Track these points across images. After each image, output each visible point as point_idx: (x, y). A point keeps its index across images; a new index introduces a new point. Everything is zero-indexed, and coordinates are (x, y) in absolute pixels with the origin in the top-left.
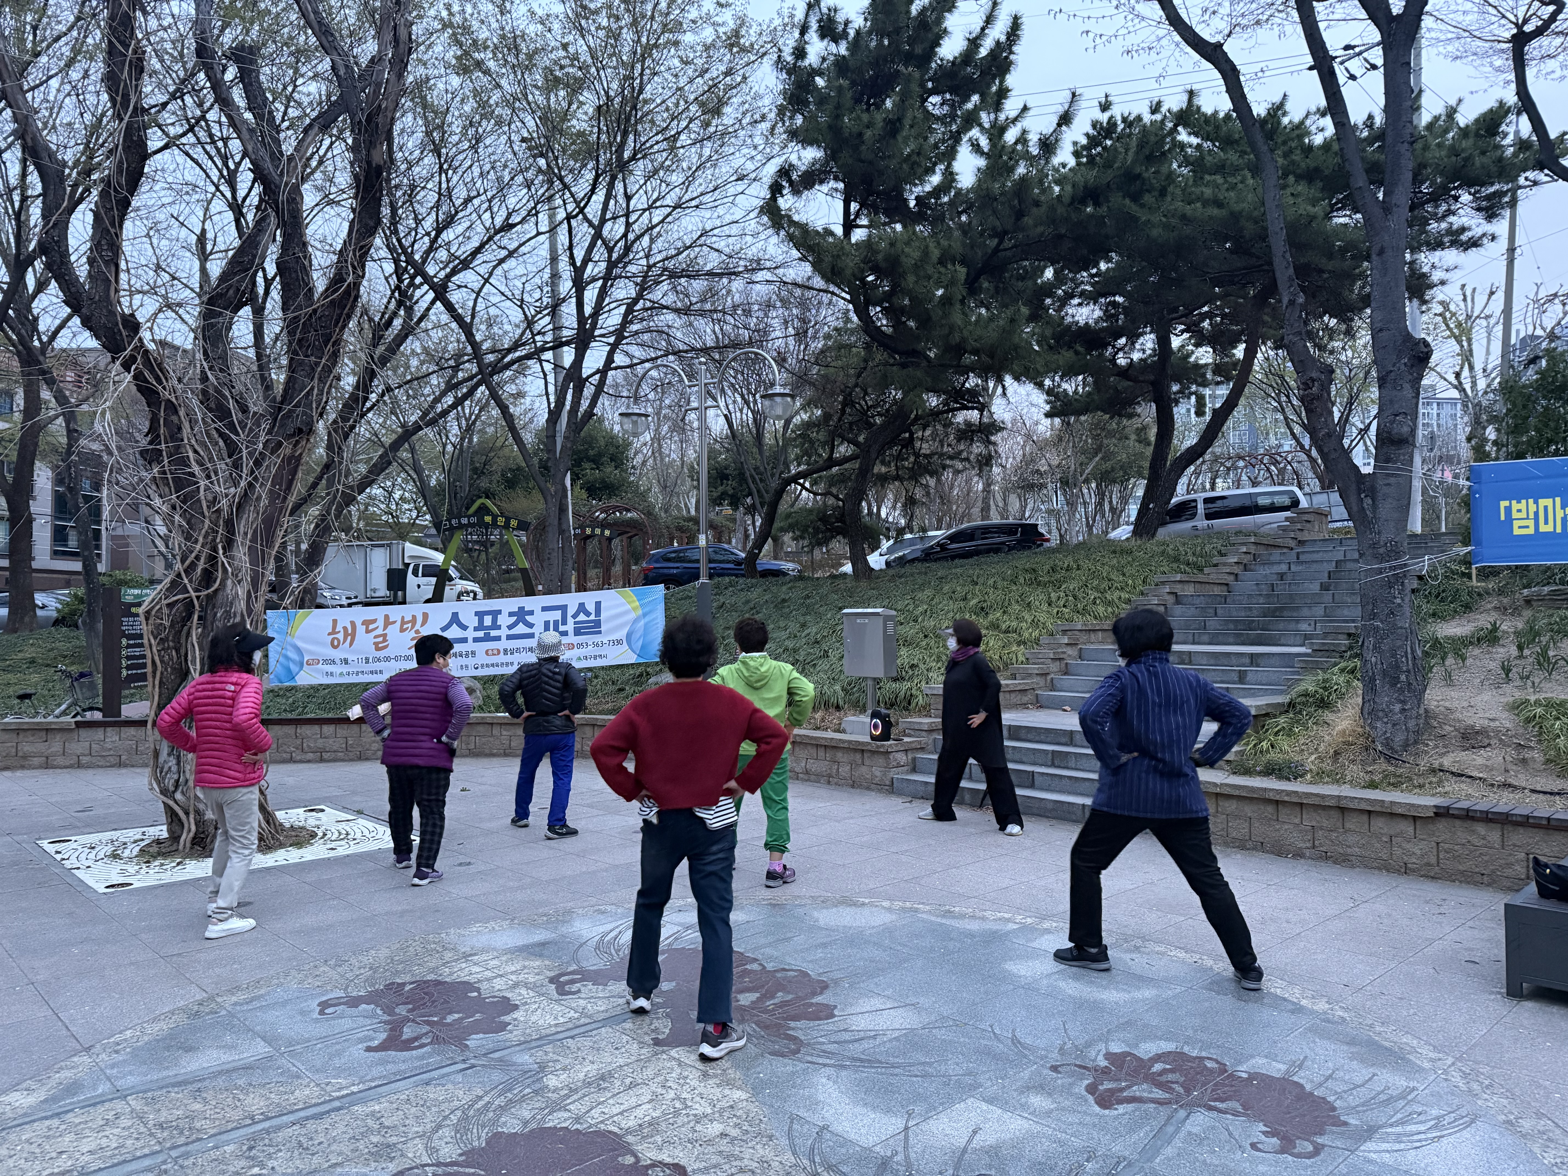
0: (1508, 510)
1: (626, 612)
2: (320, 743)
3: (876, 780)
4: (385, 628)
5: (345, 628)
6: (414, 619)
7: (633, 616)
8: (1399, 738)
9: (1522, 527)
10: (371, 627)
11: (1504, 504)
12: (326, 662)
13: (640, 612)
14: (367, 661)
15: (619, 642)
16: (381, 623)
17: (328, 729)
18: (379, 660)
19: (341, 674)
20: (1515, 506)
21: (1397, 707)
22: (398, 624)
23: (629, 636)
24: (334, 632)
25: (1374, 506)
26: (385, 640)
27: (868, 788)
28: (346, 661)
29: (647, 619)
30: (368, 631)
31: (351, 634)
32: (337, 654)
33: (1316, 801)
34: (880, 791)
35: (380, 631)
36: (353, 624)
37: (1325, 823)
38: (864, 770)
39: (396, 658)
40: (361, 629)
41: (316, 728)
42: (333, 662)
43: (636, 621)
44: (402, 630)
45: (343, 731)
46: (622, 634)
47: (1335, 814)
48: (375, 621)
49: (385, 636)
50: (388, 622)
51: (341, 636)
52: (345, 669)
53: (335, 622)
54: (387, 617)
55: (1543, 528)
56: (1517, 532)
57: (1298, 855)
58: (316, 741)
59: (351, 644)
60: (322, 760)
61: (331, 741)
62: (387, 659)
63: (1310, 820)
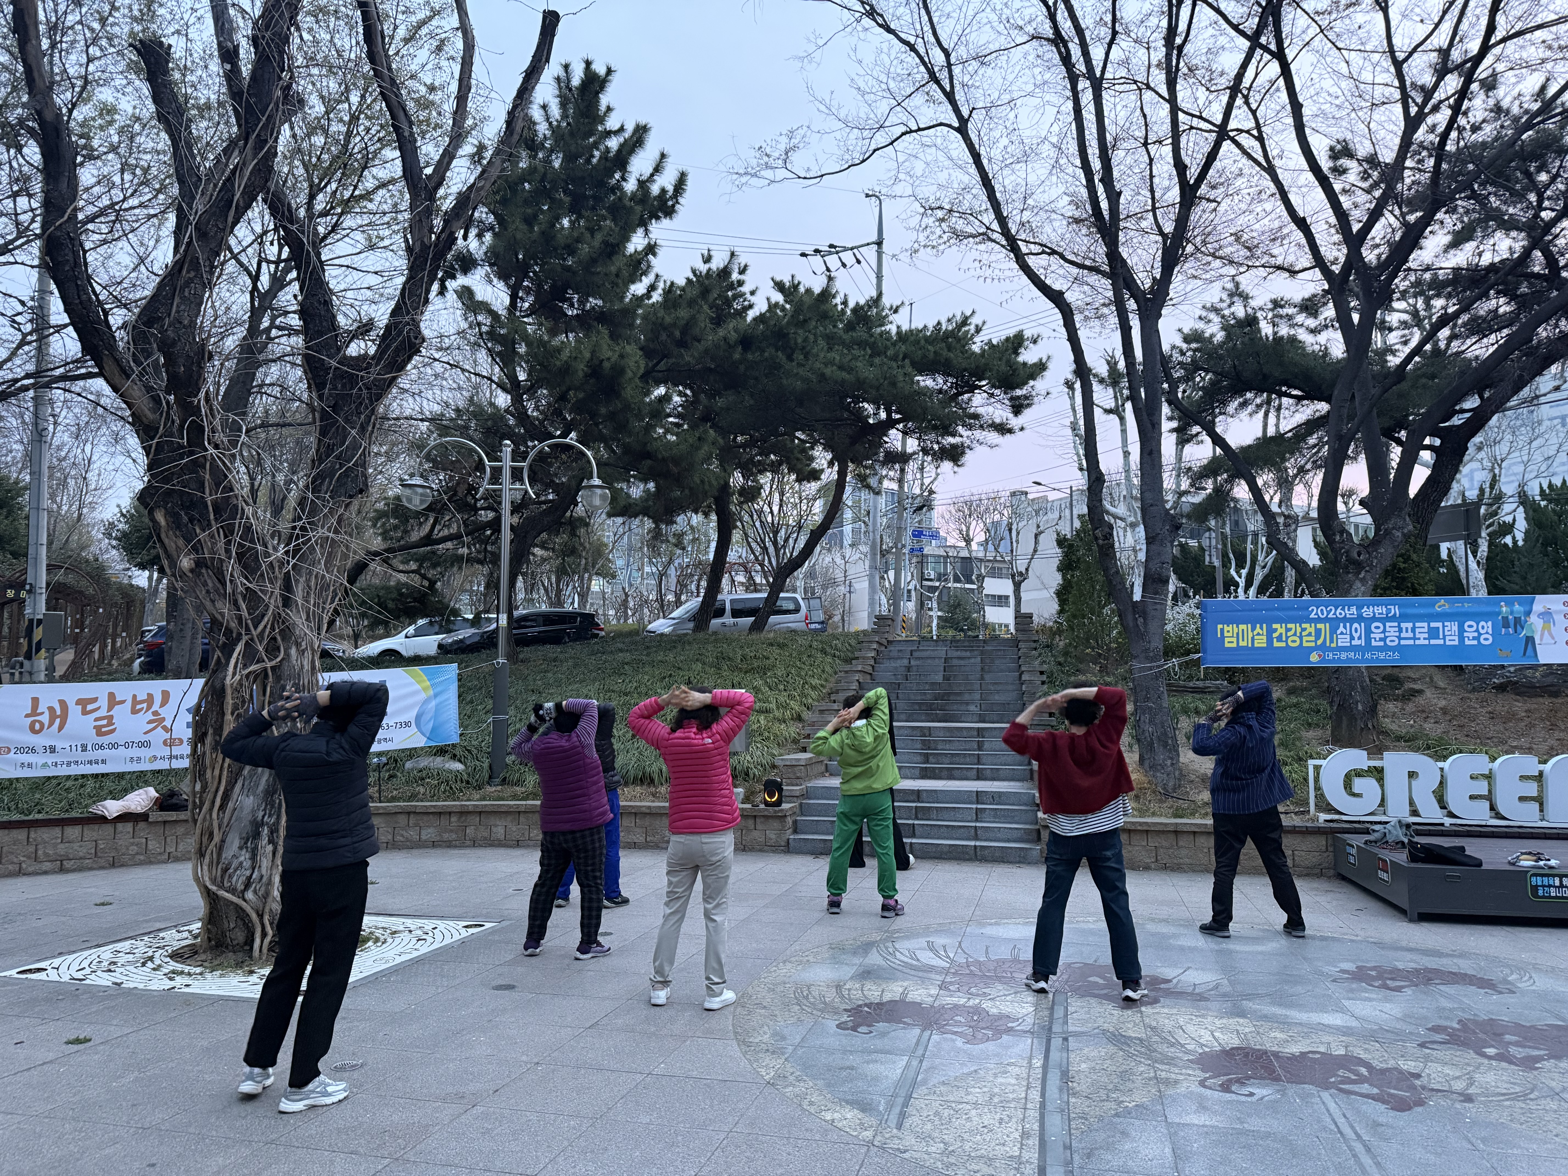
0: (1222, 630)
1: (416, 693)
2: (62, 849)
3: (772, 842)
4: (110, 709)
5: (51, 709)
6: (150, 699)
7: (423, 696)
8: (1171, 784)
9: (1230, 643)
10: (90, 707)
11: (1220, 626)
12: (20, 750)
13: (431, 692)
14: (84, 748)
15: (407, 724)
16: (103, 703)
17: (73, 832)
18: (101, 747)
19: (45, 765)
20: (1226, 628)
21: (1169, 762)
22: (129, 704)
23: (418, 718)
24: (34, 712)
25: (1145, 623)
26: (111, 723)
27: (761, 851)
28: (53, 750)
29: (438, 700)
30: (85, 712)
31: (60, 715)
32: (39, 741)
33: (1161, 828)
34: (773, 852)
35: (103, 712)
36: (63, 703)
37: (1164, 844)
38: (756, 834)
39: (126, 745)
40: (75, 711)
41: (57, 831)
42: (33, 750)
43: (426, 701)
44: (134, 711)
45: (92, 832)
46: (411, 716)
47: (1172, 837)
48: (95, 700)
49: (110, 718)
50: (113, 701)
51: (45, 718)
52: (50, 759)
53: (35, 701)
54: (111, 696)
55: (1242, 644)
56: (1227, 645)
57: (1147, 868)
58: (55, 846)
59: (60, 728)
60: (62, 870)
61: (76, 846)
62: (114, 746)
63: (1153, 842)
